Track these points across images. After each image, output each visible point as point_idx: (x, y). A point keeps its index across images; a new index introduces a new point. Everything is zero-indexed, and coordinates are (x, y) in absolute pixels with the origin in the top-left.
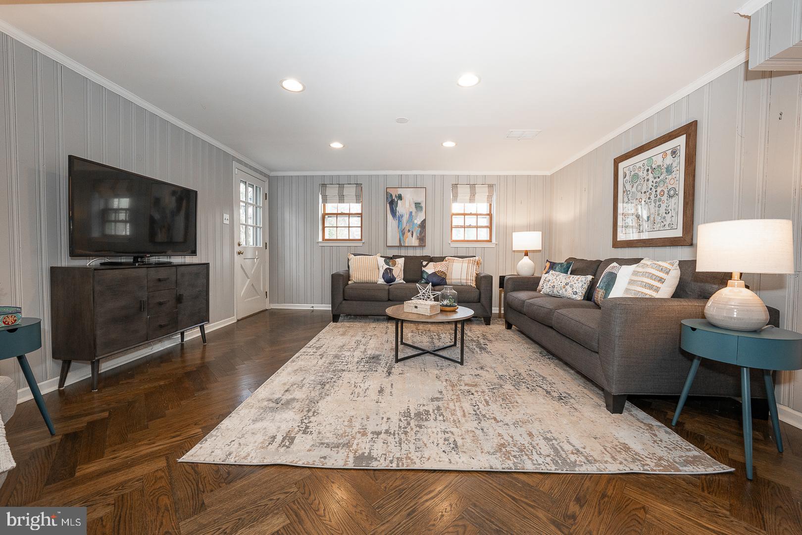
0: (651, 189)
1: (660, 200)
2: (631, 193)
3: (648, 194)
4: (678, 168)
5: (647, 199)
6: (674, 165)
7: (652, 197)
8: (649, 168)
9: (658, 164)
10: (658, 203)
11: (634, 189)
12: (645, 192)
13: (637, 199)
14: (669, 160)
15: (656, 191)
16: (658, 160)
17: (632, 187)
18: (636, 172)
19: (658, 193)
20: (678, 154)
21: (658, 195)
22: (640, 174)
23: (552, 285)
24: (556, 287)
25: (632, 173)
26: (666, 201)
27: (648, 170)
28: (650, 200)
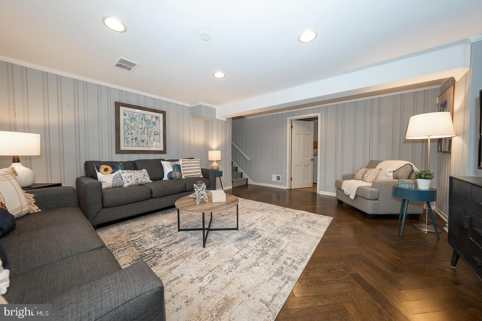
0: (144, 128)
1: (150, 134)
2: (130, 126)
3: (143, 130)
4: (159, 125)
5: (142, 132)
6: (157, 123)
7: (146, 132)
8: (143, 118)
9: (148, 119)
10: (149, 136)
11: (133, 124)
12: (140, 129)
13: (134, 130)
14: (154, 120)
15: (147, 130)
16: (149, 118)
17: (131, 123)
18: (134, 116)
19: (149, 131)
20: (159, 119)
21: (149, 132)
22: (137, 119)
25: (131, 116)
26: (153, 136)
27: (142, 119)
28: (144, 133)
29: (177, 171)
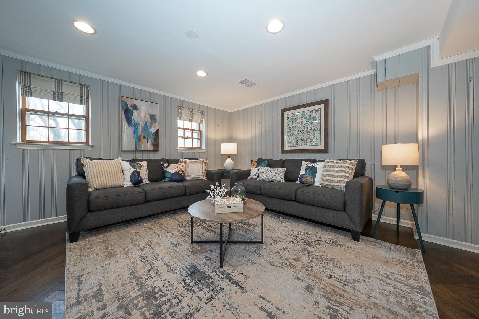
0: (304, 126)
1: (309, 132)
2: (292, 127)
3: (302, 128)
4: (319, 118)
5: (302, 131)
6: (317, 117)
7: (305, 130)
8: (303, 116)
9: (308, 115)
10: (308, 133)
11: (294, 125)
12: (300, 128)
13: (295, 130)
14: (314, 114)
15: (307, 128)
16: (309, 114)
17: (293, 124)
18: (295, 117)
19: (308, 128)
20: (320, 112)
21: (308, 129)
22: (298, 118)
23: (266, 174)
24: (269, 175)
25: (292, 118)
26: (313, 133)
27: (302, 117)
28: (303, 131)
29: (309, 175)
